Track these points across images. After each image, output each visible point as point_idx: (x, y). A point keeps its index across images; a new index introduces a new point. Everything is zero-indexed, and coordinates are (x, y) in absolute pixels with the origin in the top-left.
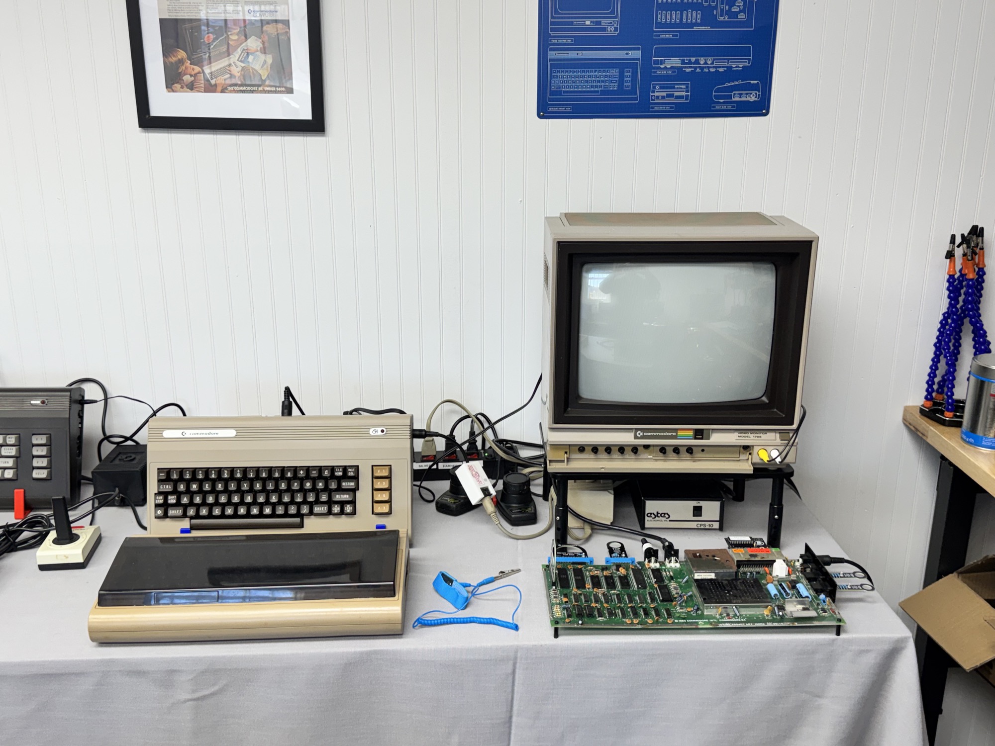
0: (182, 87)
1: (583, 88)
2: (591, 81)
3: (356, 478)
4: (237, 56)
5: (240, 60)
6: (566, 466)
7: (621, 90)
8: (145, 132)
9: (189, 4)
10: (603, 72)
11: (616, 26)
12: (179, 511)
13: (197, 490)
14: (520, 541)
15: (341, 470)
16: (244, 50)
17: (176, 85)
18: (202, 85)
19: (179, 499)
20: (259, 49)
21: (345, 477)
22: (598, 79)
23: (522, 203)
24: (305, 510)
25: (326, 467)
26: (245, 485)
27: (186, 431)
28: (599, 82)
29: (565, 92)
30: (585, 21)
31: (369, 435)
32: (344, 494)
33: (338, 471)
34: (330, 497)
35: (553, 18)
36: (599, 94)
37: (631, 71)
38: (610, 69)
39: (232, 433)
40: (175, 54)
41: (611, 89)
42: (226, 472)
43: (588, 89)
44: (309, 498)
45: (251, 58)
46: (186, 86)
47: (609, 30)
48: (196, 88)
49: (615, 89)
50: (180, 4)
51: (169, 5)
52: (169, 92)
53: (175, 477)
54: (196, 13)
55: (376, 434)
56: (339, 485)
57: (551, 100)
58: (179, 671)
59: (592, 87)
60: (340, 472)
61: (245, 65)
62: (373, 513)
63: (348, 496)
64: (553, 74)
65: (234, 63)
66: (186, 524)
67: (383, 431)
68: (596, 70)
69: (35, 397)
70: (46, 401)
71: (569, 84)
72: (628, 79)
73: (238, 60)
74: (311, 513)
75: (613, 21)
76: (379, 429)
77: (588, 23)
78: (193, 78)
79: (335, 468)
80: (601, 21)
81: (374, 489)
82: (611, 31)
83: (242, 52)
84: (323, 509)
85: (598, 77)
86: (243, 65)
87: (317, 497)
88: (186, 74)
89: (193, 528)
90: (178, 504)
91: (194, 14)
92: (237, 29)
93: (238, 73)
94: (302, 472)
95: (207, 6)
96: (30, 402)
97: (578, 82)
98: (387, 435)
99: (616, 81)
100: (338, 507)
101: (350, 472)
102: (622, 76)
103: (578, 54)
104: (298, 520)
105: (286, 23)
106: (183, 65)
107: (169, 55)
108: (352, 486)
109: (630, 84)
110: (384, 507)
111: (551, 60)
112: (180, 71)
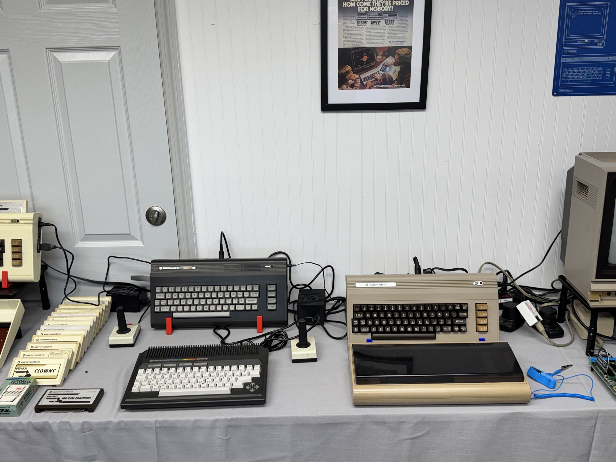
0: (347, 87)
1: (581, 78)
2: (586, 74)
3: (466, 311)
4: (380, 68)
5: (381, 70)
6: (600, 304)
7: (604, 79)
8: (323, 113)
9: (355, 39)
10: (594, 69)
11: (603, 42)
12: (367, 329)
13: (376, 317)
14: (560, 348)
15: (459, 306)
16: (384, 64)
17: (344, 86)
18: (359, 85)
19: (366, 323)
20: (393, 63)
21: (462, 310)
22: (590, 73)
23: (539, 145)
24: (438, 329)
25: (450, 304)
26: (403, 314)
27: (368, 283)
28: (590, 74)
29: (570, 81)
30: (585, 40)
31: (473, 285)
32: (460, 320)
33: (457, 307)
34: (452, 321)
35: (565, 39)
36: (590, 82)
37: (610, 68)
38: (598, 67)
39: (393, 284)
40: (345, 68)
41: (598, 78)
42: (393, 307)
43: (584, 79)
44: (440, 322)
45: (388, 69)
46: (350, 86)
47: (599, 45)
48: (355, 87)
49: (600, 78)
50: (350, 39)
51: (344, 40)
52: (340, 90)
53: (364, 310)
54: (359, 44)
55: (477, 285)
56: (458, 314)
57: (561, 86)
58: (404, 422)
59: (586, 77)
60: (458, 307)
61: (384, 73)
62: (476, 331)
63: (463, 321)
64: (564, 71)
65: (378, 72)
66: (369, 336)
67: (481, 283)
68: (590, 68)
69: (268, 264)
70: (274, 266)
71: (573, 76)
72: (608, 73)
73: (380, 70)
74: (442, 331)
75: (602, 40)
76: (479, 282)
77: (586, 41)
78: (354, 82)
79: (455, 305)
80: (594, 40)
81: (477, 317)
82: (600, 45)
83: (383, 66)
84: (449, 329)
85: (591, 72)
86: (383, 73)
87: (445, 322)
88: (350, 79)
89: (374, 338)
90: (366, 325)
91: (358, 45)
92: (382, 52)
93: (380, 77)
94: (436, 307)
95: (366, 40)
96: (265, 266)
97: (578, 75)
98: (484, 285)
99: (601, 74)
100: (457, 327)
101: (464, 307)
102: (605, 71)
103: (579, 59)
104: (432, 335)
105: (410, 48)
106: (349, 74)
107: (342, 69)
108: (465, 315)
109: (609, 75)
110: (484, 328)
111: (563, 63)
112: (347, 78)
